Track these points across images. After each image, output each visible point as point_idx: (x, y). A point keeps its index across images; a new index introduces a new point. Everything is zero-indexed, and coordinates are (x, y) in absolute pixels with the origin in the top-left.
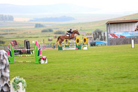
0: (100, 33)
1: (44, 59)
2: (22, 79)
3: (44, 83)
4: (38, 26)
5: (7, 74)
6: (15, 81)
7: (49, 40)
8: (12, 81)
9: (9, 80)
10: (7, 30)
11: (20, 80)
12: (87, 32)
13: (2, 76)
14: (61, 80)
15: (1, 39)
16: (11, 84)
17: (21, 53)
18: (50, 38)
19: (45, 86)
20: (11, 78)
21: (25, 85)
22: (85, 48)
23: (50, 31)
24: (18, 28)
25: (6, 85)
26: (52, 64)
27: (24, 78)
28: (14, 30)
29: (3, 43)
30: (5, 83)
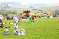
0: (58, 11)
1: (33, 22)
2: (23, 29)
3: (33, 32)
4: (31, 7)
5: (17, 27)
6: (20, 30)
7: (36, 14)
8: (19, 30)
9: (18, 29)
10: (18, 9)
11: (22, 30)
12: (52, 11)
13: (15, 28)
14: (40, 31)
15: (15, 12)
16: (19, 31)
17: (23, 18)
18: (36, 13)
19: (33, 33)
20: (19, 29)
21: (25, 32)
22: (51, 18)
23: (36, 10)
24: (22, 8)
25: (17, 31)
26: (36, 24)
27: (24, 29)
28: (21, 9)
29: (16, 14)
30: (16, 30)
